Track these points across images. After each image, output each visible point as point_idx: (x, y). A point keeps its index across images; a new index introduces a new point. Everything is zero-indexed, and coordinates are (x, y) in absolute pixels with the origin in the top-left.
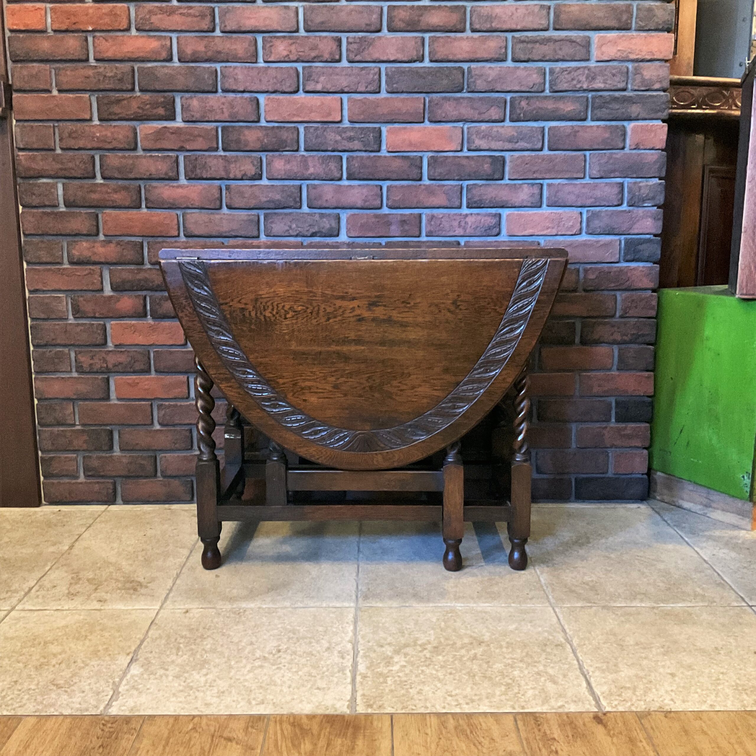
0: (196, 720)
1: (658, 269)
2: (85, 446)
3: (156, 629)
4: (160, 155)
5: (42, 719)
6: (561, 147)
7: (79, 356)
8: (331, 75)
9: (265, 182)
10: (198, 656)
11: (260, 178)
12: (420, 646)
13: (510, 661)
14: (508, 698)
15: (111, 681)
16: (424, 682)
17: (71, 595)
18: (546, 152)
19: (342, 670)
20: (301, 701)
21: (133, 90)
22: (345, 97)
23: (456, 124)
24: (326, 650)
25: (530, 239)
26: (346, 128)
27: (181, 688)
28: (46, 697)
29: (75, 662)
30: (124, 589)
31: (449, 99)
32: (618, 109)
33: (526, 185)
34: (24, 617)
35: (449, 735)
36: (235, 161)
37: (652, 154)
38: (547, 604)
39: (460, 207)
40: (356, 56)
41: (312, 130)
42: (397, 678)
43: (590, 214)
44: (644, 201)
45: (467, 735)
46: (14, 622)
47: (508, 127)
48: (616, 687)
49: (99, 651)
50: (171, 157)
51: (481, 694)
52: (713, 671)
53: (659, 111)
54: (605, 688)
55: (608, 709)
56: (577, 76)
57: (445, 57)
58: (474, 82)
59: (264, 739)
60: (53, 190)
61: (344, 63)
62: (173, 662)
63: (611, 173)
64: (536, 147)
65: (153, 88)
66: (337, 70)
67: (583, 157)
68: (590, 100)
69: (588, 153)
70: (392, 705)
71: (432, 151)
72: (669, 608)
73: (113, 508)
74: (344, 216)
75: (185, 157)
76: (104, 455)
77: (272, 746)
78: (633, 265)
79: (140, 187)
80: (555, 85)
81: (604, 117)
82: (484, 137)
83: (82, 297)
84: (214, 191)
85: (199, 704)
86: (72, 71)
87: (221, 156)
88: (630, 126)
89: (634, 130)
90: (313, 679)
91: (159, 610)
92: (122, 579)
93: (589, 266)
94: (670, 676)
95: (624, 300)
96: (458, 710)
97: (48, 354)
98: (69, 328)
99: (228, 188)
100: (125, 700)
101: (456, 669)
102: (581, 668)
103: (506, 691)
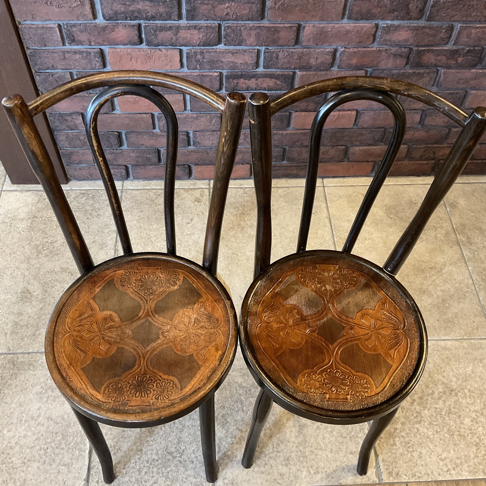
13: (474, 415)
14: (479, 461)
16: (421, 444)
28: (169, 469)
42: (401, 438)
51: (461, 458)
70: (405, 472)
96: (449, 477)
98: (67, 55)
101: (439, 427)
103: (476, 453)
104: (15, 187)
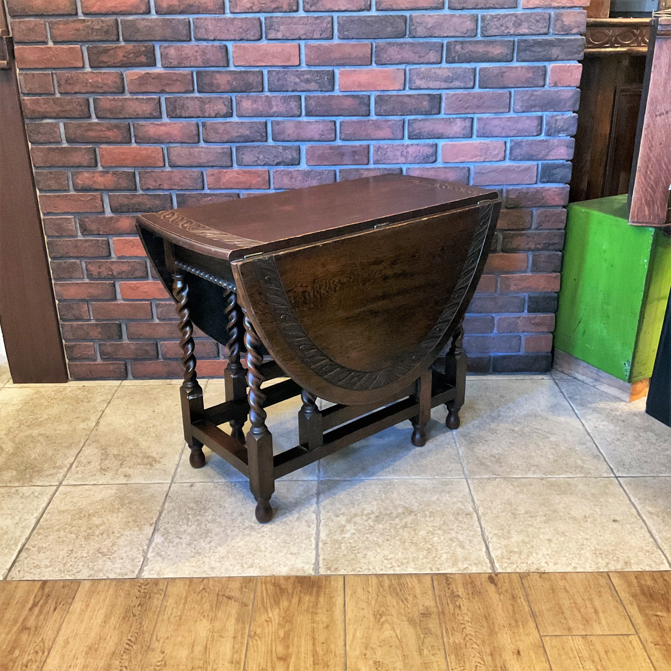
0: (205, 581)
1: (568, 189)
2: (99, 336)
3: (171, 502)
4: (145, 97)
5: (95, 582)
6: (490, 86)
7: (89, 266)
8: (289, 24)
9: (235, 119)
10: (203, 526)
11: (232, 116)
12: (366, 516)
13: (431, 529)
14: (428, 561)
15: (141, 549)
16: (368, 548)
17: (103, 470)
18: (477, 90)
19: (308, 537)
20: (280, 565)
21: (118, 40)
22: (302, 43)
23: (399, 67)
24: (297, 520)
25: (461, 165)
26: (304, 71)
27: (193, 554)
28: (95, 563)
29: (113, 533)
30: (144, 464)
31: (393, 45)
32: (540, 52)
33: (459, 119)
34: (69, 492)
35: (385, 592)
36: (209, 102)
37: (568, 91)
38: (462, 476)
39: (403, 138)
40: (311, 7)
41: (274, 74)
42: (348, 544)
43: (513, 144)
44: (559, 132)
45: (397, 593)
46: (63, 496)
47: (444, 68)
48: (507, 551)
49: (129, 522)
50: (154, 99)
51: (408, 558)
52: (580, 537)
53: (576, 53)
54: (499, 553)
55: (500, 570)
56: (506, 22)
57: (390, 7)
58: (416, 29)
59: (254, 597)
60: (56, 129)
61: (302, 13)
62: (185, 531)
63: (532, 108)
64: (468, 86)
65: (135, 39)
66: (295, 20)
67: (508, 95)
68: (516, 43)
69: (512, 90)
70: (345, 568)
71: (378, 91)
72: (555, 479)
73: (125, 382)
74: (304, 147)
75: (166, 98)
76: (115, 343)
77: (260, 602)
78: (548, 186)
79: (129, 124)
80: (486, 31)
81: (527, 58)
82: (423, 78)
83: (88, 218)
84: (192, 128)
85: (206, 568)
86: (64, 24)
87: (197, 97)
88: (550, 66)
89: (553, 70)
90: (288, 545)
91: (171, 484)
92: (140, 455)
93: (511, 188)
94: (547, 542)
95: (539, 216)
96: (391, 572)
97: (64, 265)
98: (79, 244)
99: (204, 125)
100: (153, 566)
101: (391, 536)
102: (483, 535)
103: (427, 555)
104: (16, 385)
